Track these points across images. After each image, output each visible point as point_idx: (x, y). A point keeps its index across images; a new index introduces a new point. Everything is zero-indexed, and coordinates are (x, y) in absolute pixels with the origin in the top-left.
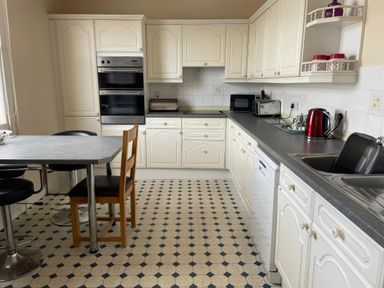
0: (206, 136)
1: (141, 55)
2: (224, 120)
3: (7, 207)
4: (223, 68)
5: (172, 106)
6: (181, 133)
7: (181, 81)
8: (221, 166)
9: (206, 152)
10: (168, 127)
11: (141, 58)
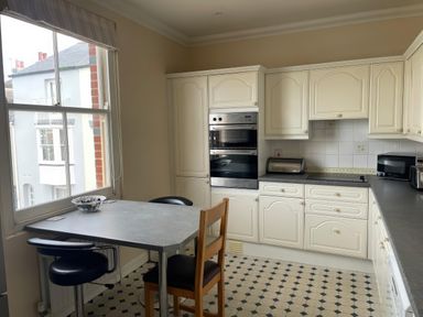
0: (338, 211)
1: (256, 110)
2: (365, 189)
3: (79, 287)
4: (366, 120)
5: (296, 168)
6: (304, 204)
7: (307, 137)
8: (361, 253)
9: (338, 232)
10: (286, 194)
11: (256, 113)
